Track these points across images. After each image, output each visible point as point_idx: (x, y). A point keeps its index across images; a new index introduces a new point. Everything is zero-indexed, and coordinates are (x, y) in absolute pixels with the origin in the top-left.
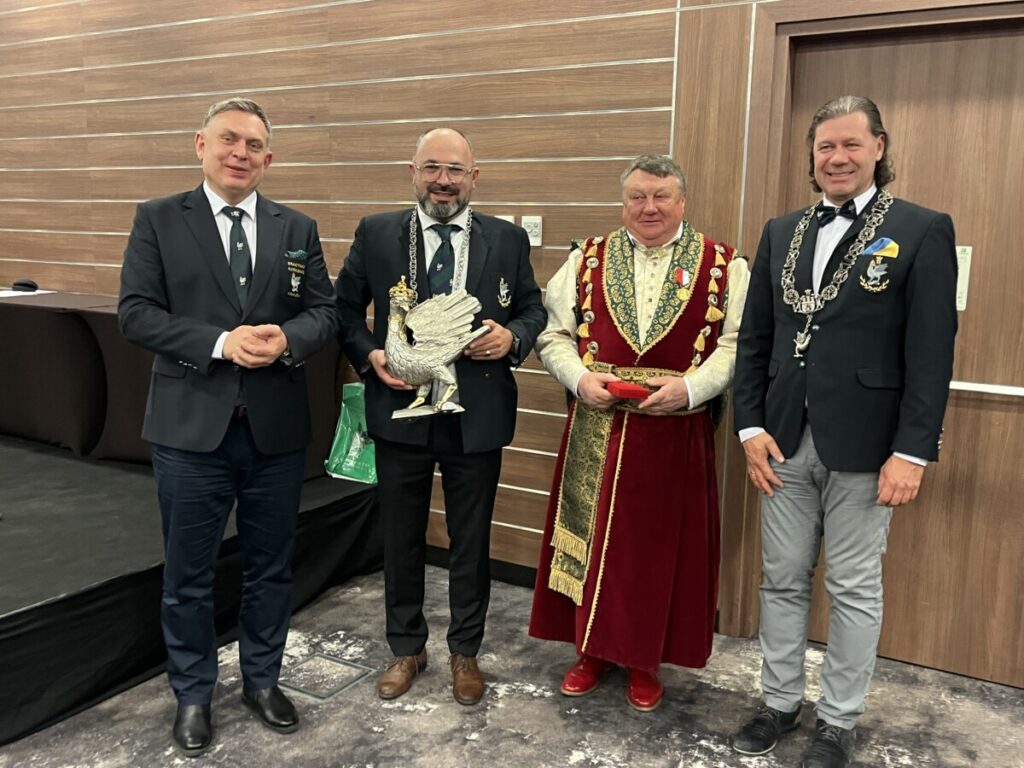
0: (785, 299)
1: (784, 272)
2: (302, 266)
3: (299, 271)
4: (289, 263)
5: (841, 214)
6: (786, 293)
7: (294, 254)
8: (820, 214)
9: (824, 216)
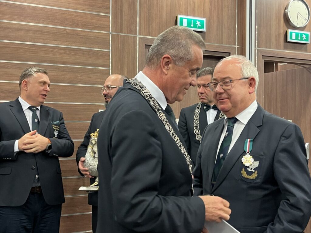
0: (196, 138)
1: (195, 128)
2: (58, 127)
3: (57, 129)
4: (53, 126)
5: (212, 108)
6: (197, 136)
7: (55, 123)
8: (205, 107)
9: (206, 108)
